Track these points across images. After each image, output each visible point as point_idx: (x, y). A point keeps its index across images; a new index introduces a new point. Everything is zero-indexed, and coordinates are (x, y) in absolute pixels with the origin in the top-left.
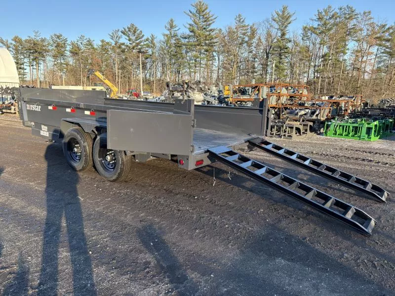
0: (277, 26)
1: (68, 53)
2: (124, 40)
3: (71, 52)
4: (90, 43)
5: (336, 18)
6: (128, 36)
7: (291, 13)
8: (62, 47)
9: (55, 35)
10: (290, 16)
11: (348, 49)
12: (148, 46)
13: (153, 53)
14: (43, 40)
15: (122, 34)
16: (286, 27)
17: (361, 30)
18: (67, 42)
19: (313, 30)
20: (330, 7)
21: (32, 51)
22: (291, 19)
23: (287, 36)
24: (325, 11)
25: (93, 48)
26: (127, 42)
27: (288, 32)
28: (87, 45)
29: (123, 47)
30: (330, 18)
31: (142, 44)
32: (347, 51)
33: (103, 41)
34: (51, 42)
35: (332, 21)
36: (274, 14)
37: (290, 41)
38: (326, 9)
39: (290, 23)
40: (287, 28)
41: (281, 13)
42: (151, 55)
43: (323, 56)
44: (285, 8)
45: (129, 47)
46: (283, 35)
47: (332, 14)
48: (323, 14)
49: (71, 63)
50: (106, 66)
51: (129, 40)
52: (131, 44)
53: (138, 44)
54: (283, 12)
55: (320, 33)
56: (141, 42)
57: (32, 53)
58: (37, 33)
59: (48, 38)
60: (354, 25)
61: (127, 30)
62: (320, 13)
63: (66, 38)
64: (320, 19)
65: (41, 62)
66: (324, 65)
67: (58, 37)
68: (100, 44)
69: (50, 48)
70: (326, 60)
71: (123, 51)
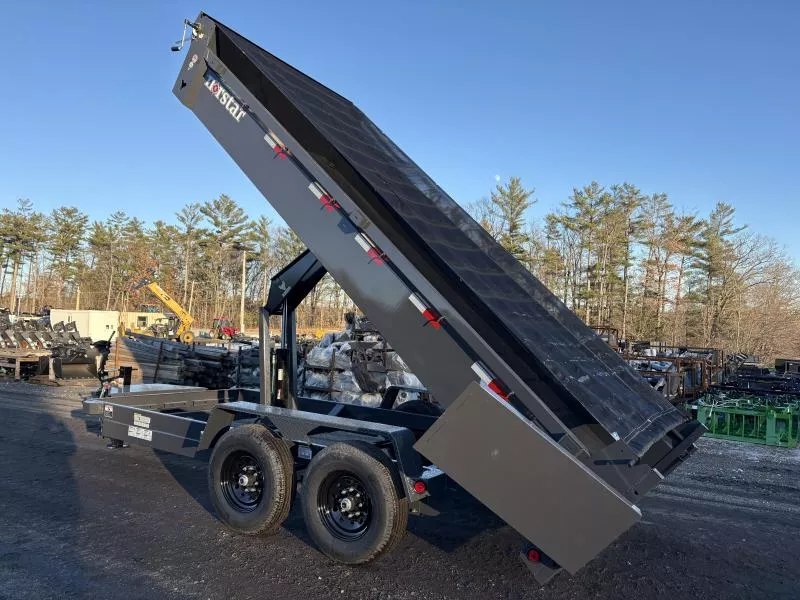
0: (502, 213)
1: (85, 245)
2: (205, 224)
3: (92, 242)
4: (135, 226)
5: (608, 203)
6: (215, 218)
7: (527, 191)
8: (74, 232)
9: (63, 209)
10: (524, 196)
11: (634, 258)
12: (253, 238)
13: (263, 250)
14: (36, 218)
15: (203, 214)
16: (518, 214)
17: (653, 226)
18: (87, 224)
19: (568, 223)
20: (595, 185)
21: (8, 239)
22: (527, 201)
23: (521, 231)
24: (588, 191)
25: (141, 236)
26: (212, 229)
27: (522, 223)
28: (128, 230)
29: (204, 237)
30: (597, 204)
31: (243, 232)
32: (631, 262)
33: (159, 224)
34: (53, 223)
35: (601, 209)
36: (496, 191)
37: (528, 239)
38: (587, 186)
39: (524, 208)
40: (522, 217)
41: (507, 191)
42: (258, 254)
43: (589, 269)
44: (514, 183)
45: (216, 237)
46: (514, 227)
47: (600, 195)
48: (585, 195)
49: (89, 264)
50: (165, 271)
51: (217, 224)
52: (218, 232)
53: (233, 233)
54: (512, 188)
55: (581, 228)
56: (241, 229)
57: (9, 242)
58: (25, 203)
59: (48, 213)
60: (640, 217)
61: (213, 207)
62: (578, 194)
63: (85, 215)
64: (578, 204)
65: (25, 260)
66: (592, 285)
67: (69, 213)
68: (155, 229)
69: (49, 233)
70: (595, 276)
71: (203, 245)
